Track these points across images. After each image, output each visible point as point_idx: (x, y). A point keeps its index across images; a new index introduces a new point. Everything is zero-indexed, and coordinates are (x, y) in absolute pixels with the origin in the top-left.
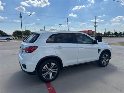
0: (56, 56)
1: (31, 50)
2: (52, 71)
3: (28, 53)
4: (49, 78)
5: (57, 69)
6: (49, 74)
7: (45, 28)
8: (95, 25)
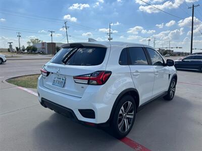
1: (102, 78)
2: (128, 116)
3: (98, 84)
4: (125, 130)
5: (133, 113)
6: (125, 123)
7: (20, 36)
8: (109, 37)
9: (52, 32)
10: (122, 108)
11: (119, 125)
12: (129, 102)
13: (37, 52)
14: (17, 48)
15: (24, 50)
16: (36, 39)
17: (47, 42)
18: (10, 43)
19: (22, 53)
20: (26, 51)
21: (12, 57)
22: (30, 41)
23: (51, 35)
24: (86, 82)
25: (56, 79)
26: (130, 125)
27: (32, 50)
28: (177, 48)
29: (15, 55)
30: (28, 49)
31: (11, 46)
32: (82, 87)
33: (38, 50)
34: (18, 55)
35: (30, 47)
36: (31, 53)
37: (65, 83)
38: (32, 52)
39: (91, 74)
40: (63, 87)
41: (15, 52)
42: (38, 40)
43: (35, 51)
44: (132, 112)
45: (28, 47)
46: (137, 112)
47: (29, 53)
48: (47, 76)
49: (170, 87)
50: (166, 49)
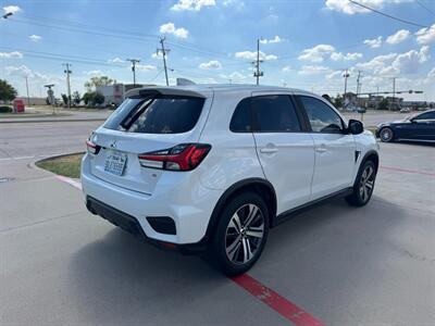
0: (263, 177)
1: (190, 158)
2: (249, 233)
3: (181, 170)
4: (243, 260)
5: (262, 227)
6: (242, 245)
7: (70, 72)
8: (255, 70)
9: (134, 62)
10: (236, 216)
11: (228, 250)
12: (251, 206)
13: (104, 105)
14: (64, 97)
15: (78, 101)
16: (103, 78)
17: (125, 83)
18: (49, 87)
19: (74, 106)
20: (82, 103)
21: (54, 115)
22: (90, 82)
23: (133, 69)
24: (160, 164)
25: (110, 160)
26: (255, 251)
27: (95, 101)
28: (411, 92)
29: (61, 111)
30: (87, 98)
31: (50, 93)
32: (154, 175)
33: (106, 100)
34: (66, 112)
35: (92, 95)
36: (93, 107)
37: (125, 167)
38: (94, 104)
39: (170, 150)
40: (123, 174)
41: (61, 105)
42: (106, 78)
43: (100, 103)
44: (258, 226)
45: (86, 94)
46: (271, 227)
47: (88, 108)
48: (96, 153)
49: (359, 178)
50: (385, 96)
